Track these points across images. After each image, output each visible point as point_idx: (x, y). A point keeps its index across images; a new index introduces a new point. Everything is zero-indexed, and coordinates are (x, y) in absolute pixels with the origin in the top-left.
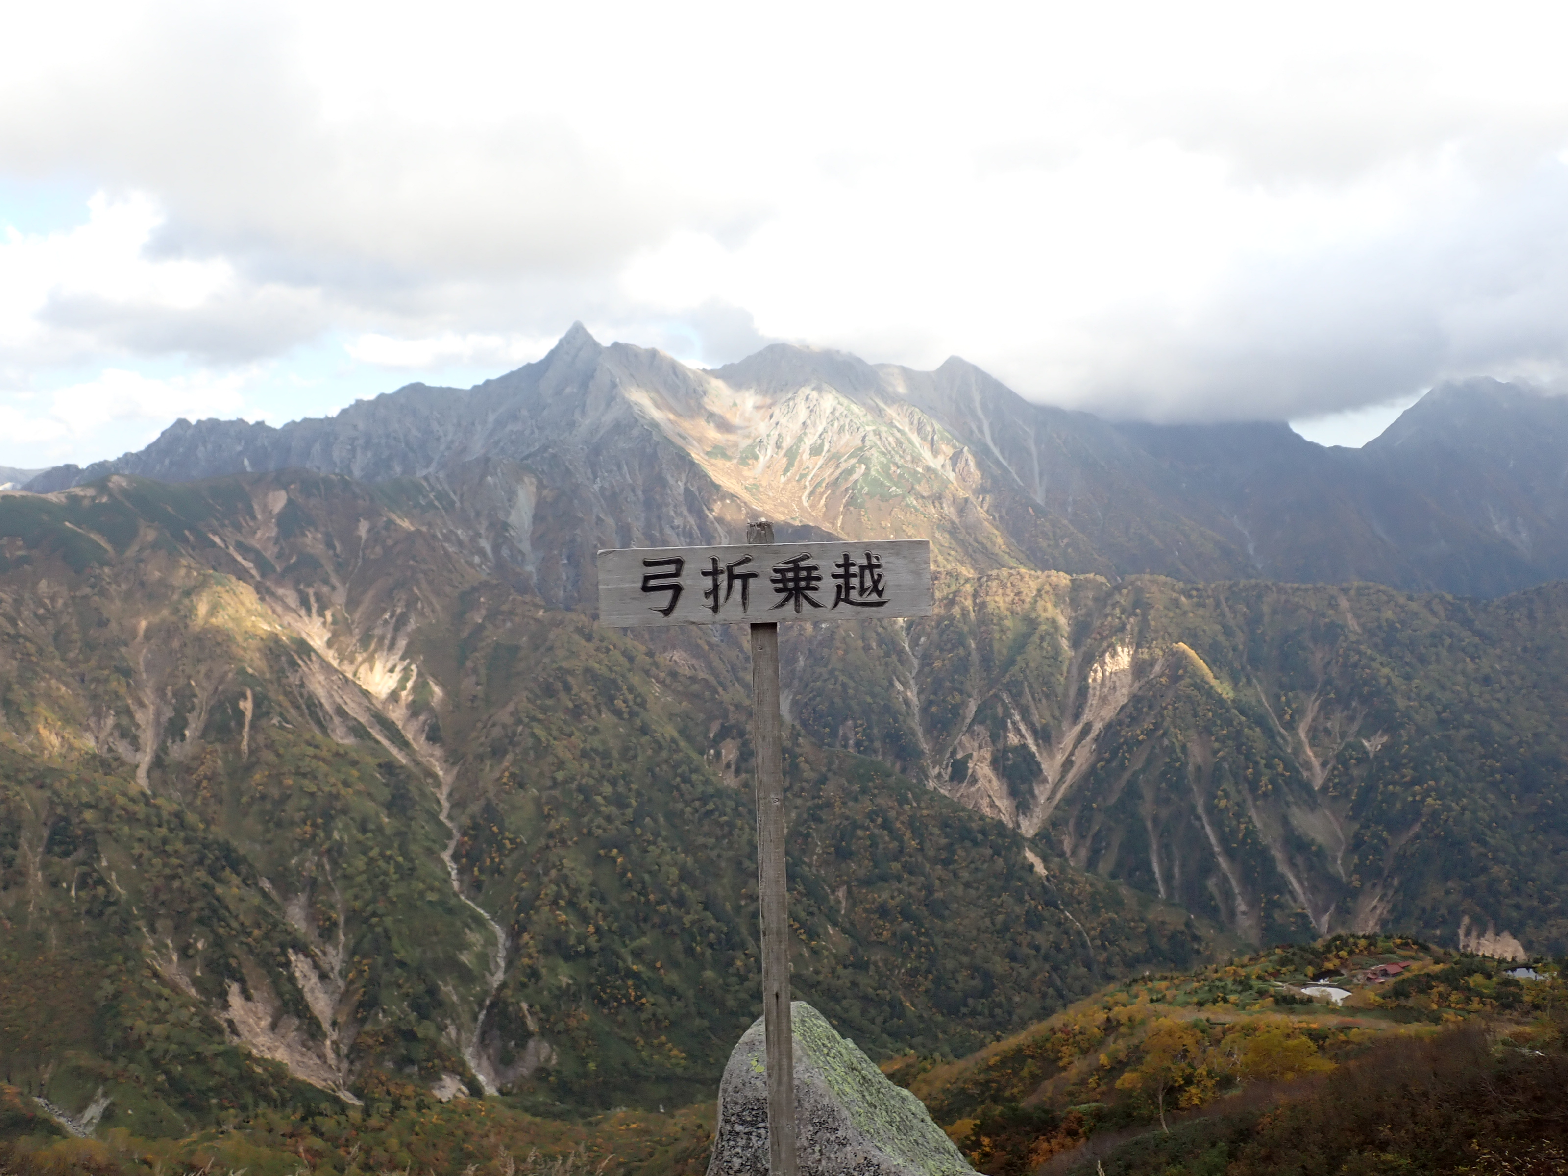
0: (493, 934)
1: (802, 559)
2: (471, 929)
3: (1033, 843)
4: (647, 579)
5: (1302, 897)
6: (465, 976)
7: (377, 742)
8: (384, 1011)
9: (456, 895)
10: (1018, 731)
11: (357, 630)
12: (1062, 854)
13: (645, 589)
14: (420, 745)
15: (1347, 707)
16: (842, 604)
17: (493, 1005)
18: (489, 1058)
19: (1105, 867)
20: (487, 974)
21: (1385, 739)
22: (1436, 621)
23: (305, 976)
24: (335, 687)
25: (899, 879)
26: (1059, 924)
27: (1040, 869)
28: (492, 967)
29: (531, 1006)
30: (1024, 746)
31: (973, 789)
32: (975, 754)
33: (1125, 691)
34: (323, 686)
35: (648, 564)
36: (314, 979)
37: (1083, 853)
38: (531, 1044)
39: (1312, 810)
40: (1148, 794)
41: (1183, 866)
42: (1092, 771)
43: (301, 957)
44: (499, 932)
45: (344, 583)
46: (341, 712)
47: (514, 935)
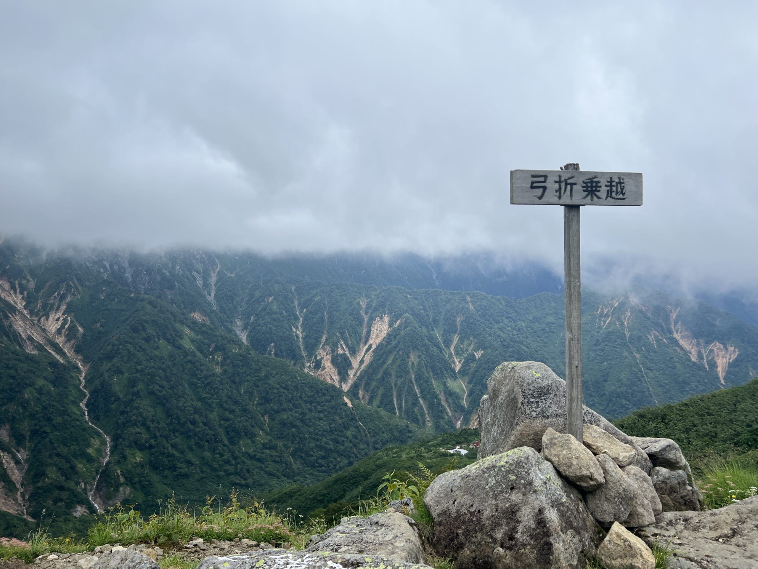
0: (105, 439)
1: (594, 178)
2: (94, 438)
3: (348, 394)
4: (533, 183)
5: (450, 414)
6: (90, 460)
7: (50, 353)
8: (48, 477)
9: (86, 422)
10: (342, 348)
11: (40, 301)
12: (358, 398)
13: (532, 187)
14: (70, 353)
15: (469, 339)
16: (609, 198)
17: (104, 472)
18: (100, 497)
19: (376, 402)
20: (101, 458)
21: (482, 352)
22: (501, 306)
23: (8, 462)
24: (28, 327)
25: (291, 410)
26: (357, 427)
27: (350, 405)
28: (104, 454)
29: (122, 472)
30: (345, 354)
31: (323, 372)
32: (325, 357)
33: (385, 332)
34: (22, 327)
35: (533, 176)
36: (12, 464)
37: (367, 397)
38: (121, 489)
39: (455, 380)
40: (393, 373)
41: (406, 402)
42: (371, 364)
43: (6, 454)
44: (108, 439)
45: (34, 279)
46: (30, 338)
47: (115, 439)
